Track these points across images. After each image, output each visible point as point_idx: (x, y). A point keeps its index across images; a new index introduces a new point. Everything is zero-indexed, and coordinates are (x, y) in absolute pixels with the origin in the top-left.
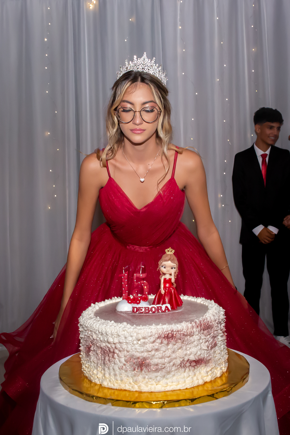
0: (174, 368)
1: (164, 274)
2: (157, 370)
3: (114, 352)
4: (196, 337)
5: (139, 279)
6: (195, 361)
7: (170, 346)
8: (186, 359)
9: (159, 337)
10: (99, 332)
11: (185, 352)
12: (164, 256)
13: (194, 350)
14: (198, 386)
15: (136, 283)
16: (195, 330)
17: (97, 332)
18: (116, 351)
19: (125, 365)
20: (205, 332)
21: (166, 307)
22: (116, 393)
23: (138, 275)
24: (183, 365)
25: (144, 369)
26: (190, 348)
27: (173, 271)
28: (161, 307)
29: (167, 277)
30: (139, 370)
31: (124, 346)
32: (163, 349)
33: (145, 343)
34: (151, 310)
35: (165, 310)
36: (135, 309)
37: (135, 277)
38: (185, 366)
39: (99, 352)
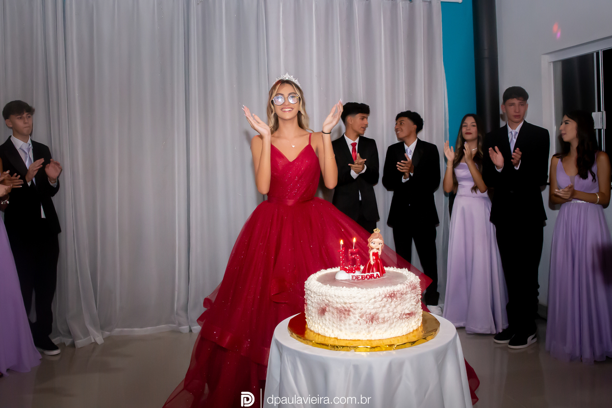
0: (395, 320)
1: (372, 249)
2: (384, 322)
3: (349, 311)
4: (409, 296)
5: (352, 254)
6: (409, 314)
7: (393, 303)
8: (403, 313)
9: (385, 296)
10: (335, 296)
11: (402, 307)
12: (373, 234)
13: (408, 305)
14: (410, 333)
15: (350, 257)
16: (408, 290)
17: (333, 296)
18: (351, 309)
19: (359, 320)
20: (414, 291)
21: (377, 274)
22: (351, 342)
23: (352, 250)
24: (401, 317)
25: (375, 322)
26: (405, 304)
27: (380, 247)
28: (373, 275)
29: (375, 251)
30: (371, 323)
31: (358, 305)
32: (388, 306)
33: (375, 302)
34: (366, 277)
35: (376, 277)
36: (354, 277)
37: (349, 253)
38: (403, 319)
39: (335, 312)
